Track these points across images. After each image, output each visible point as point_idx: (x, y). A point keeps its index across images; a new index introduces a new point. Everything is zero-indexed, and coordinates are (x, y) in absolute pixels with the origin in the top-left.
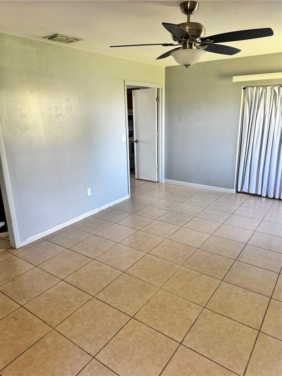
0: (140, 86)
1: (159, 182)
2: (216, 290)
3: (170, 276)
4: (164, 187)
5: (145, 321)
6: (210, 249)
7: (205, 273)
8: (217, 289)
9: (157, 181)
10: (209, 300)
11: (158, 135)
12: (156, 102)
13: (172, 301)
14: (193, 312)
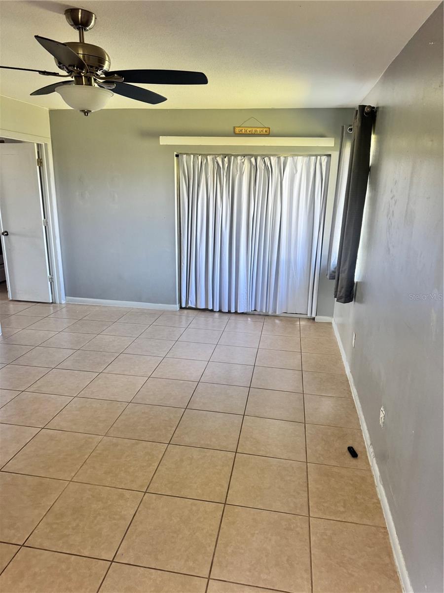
0: (5, 138)
1: (55, 303)
2: (161, 460)
3: (87, 457)
4: (64, 310)
5: (46, 544)
6: (148, 400)
7: (142, 438)
8: (163, 458)
9: (51, 301)
10: (152, 480)
11: (47, 222)
12: (38, 167)
13: (93, 497)
14: (129, 505)
